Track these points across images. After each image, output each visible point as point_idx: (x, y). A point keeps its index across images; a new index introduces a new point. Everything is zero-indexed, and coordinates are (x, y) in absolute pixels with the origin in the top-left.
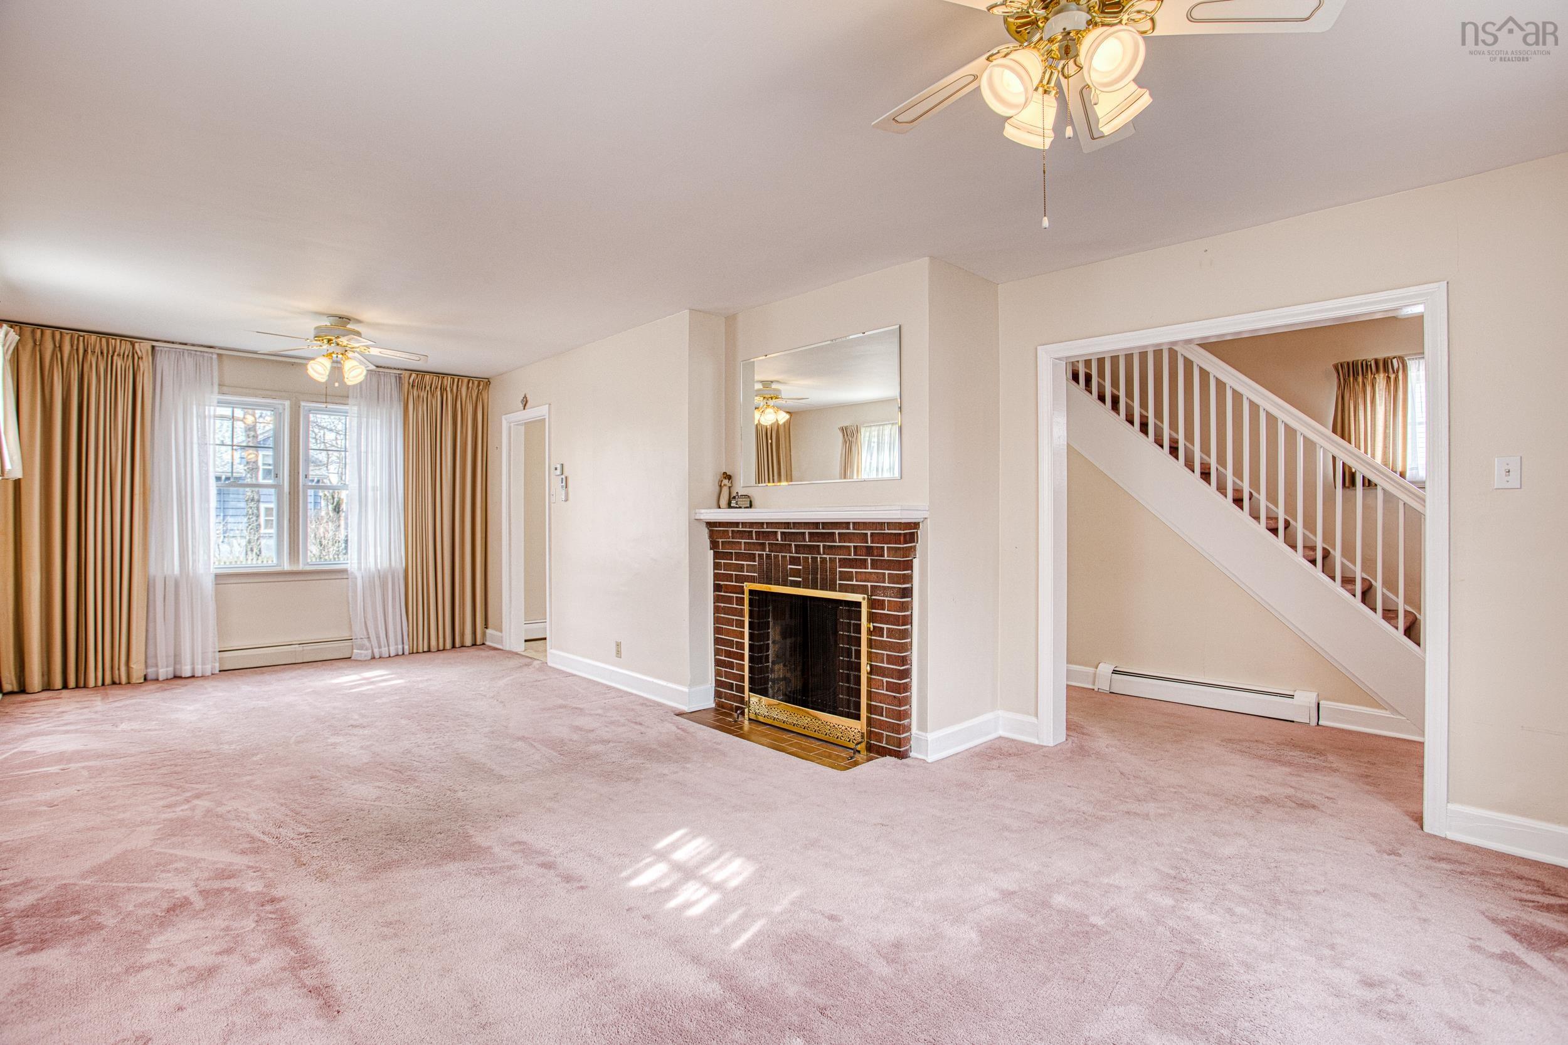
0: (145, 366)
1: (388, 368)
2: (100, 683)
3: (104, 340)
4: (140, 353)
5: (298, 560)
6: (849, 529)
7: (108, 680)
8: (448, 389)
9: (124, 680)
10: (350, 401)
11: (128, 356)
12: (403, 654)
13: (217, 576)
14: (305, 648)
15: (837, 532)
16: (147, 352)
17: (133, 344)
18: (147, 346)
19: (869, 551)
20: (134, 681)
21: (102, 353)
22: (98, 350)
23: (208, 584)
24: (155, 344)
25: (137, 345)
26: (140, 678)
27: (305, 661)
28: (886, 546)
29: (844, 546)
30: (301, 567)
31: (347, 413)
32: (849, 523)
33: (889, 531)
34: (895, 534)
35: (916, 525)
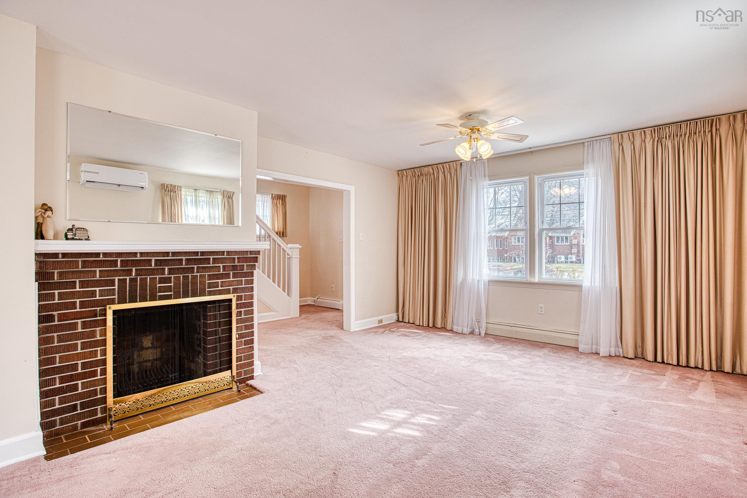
6: (224, 255)
15: (211, 257)
19: (234, 268)
28: (245, 264)
29: (215, 266)
32: (224, 251)
33: (251, 256)
34: (254, 257)
35: (258, 252)
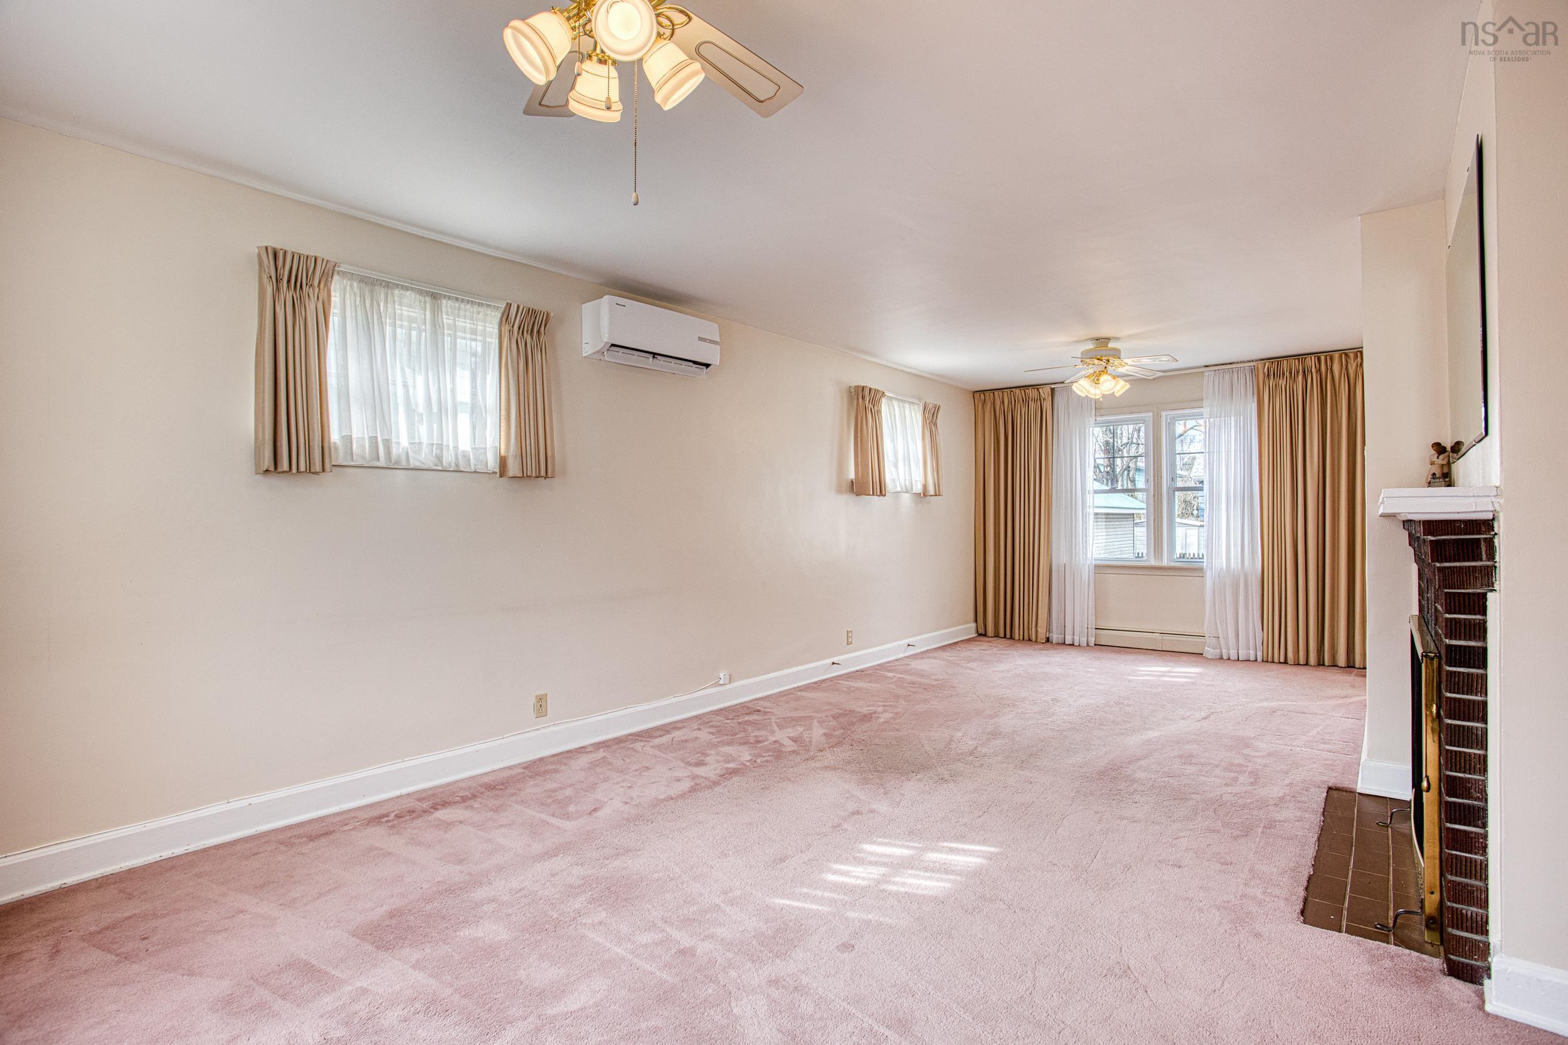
0: (1047, 405)
1: (1241, 362)
2: (1021, 638)
3: (1023, 391)
4: (1043, 396)
5: (1162, 556)
7: (1026, 637)
8: (1314, 370)
9: (1034, 639)
10: (1206, 403)
11: (1037, 400)
12: (1256, 660)
13: (1096, 567)
14: (1164, 638)
16: (1049, 394)
17: (1038, 389)
18: (1047, 389)
20: (1039, 640)
21: (1023, 401)
22: (1021, 399)
23: (1086, 573)
24: (1053, 386)
25: (1040, 390)
26: (1043, 639)
27: (1164, 649)
30: (1165, 562)
31: (1202, 415)
